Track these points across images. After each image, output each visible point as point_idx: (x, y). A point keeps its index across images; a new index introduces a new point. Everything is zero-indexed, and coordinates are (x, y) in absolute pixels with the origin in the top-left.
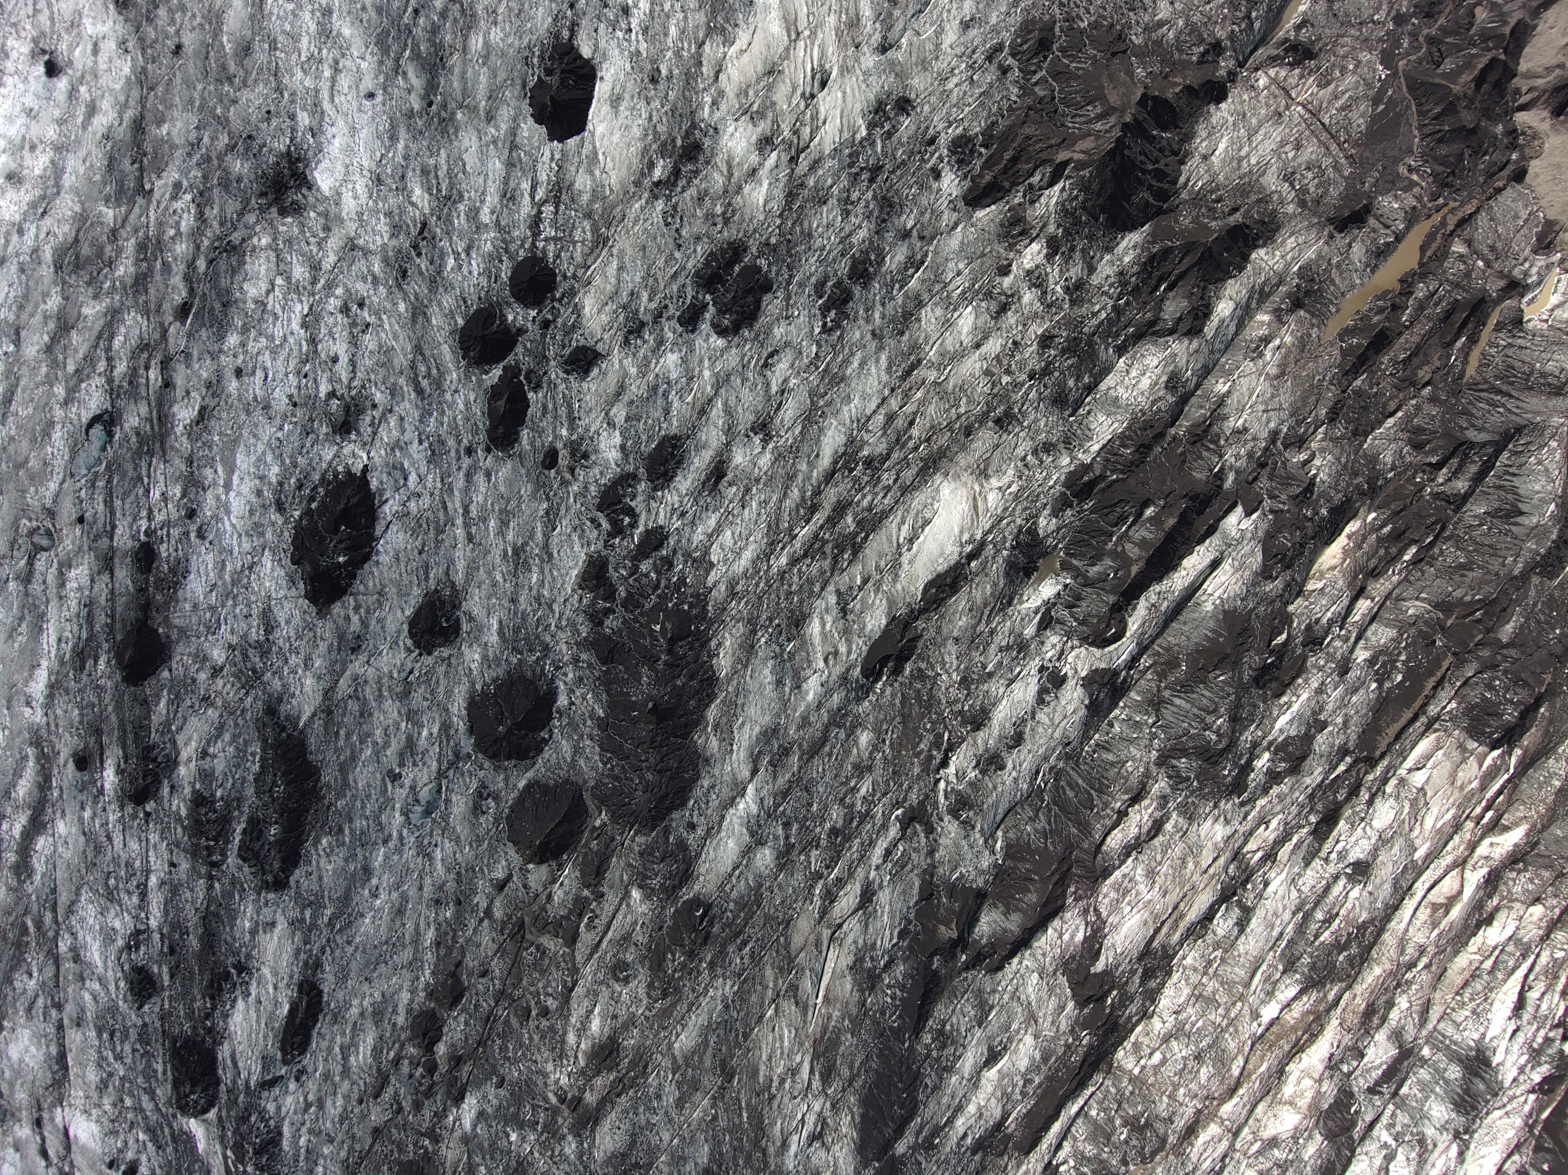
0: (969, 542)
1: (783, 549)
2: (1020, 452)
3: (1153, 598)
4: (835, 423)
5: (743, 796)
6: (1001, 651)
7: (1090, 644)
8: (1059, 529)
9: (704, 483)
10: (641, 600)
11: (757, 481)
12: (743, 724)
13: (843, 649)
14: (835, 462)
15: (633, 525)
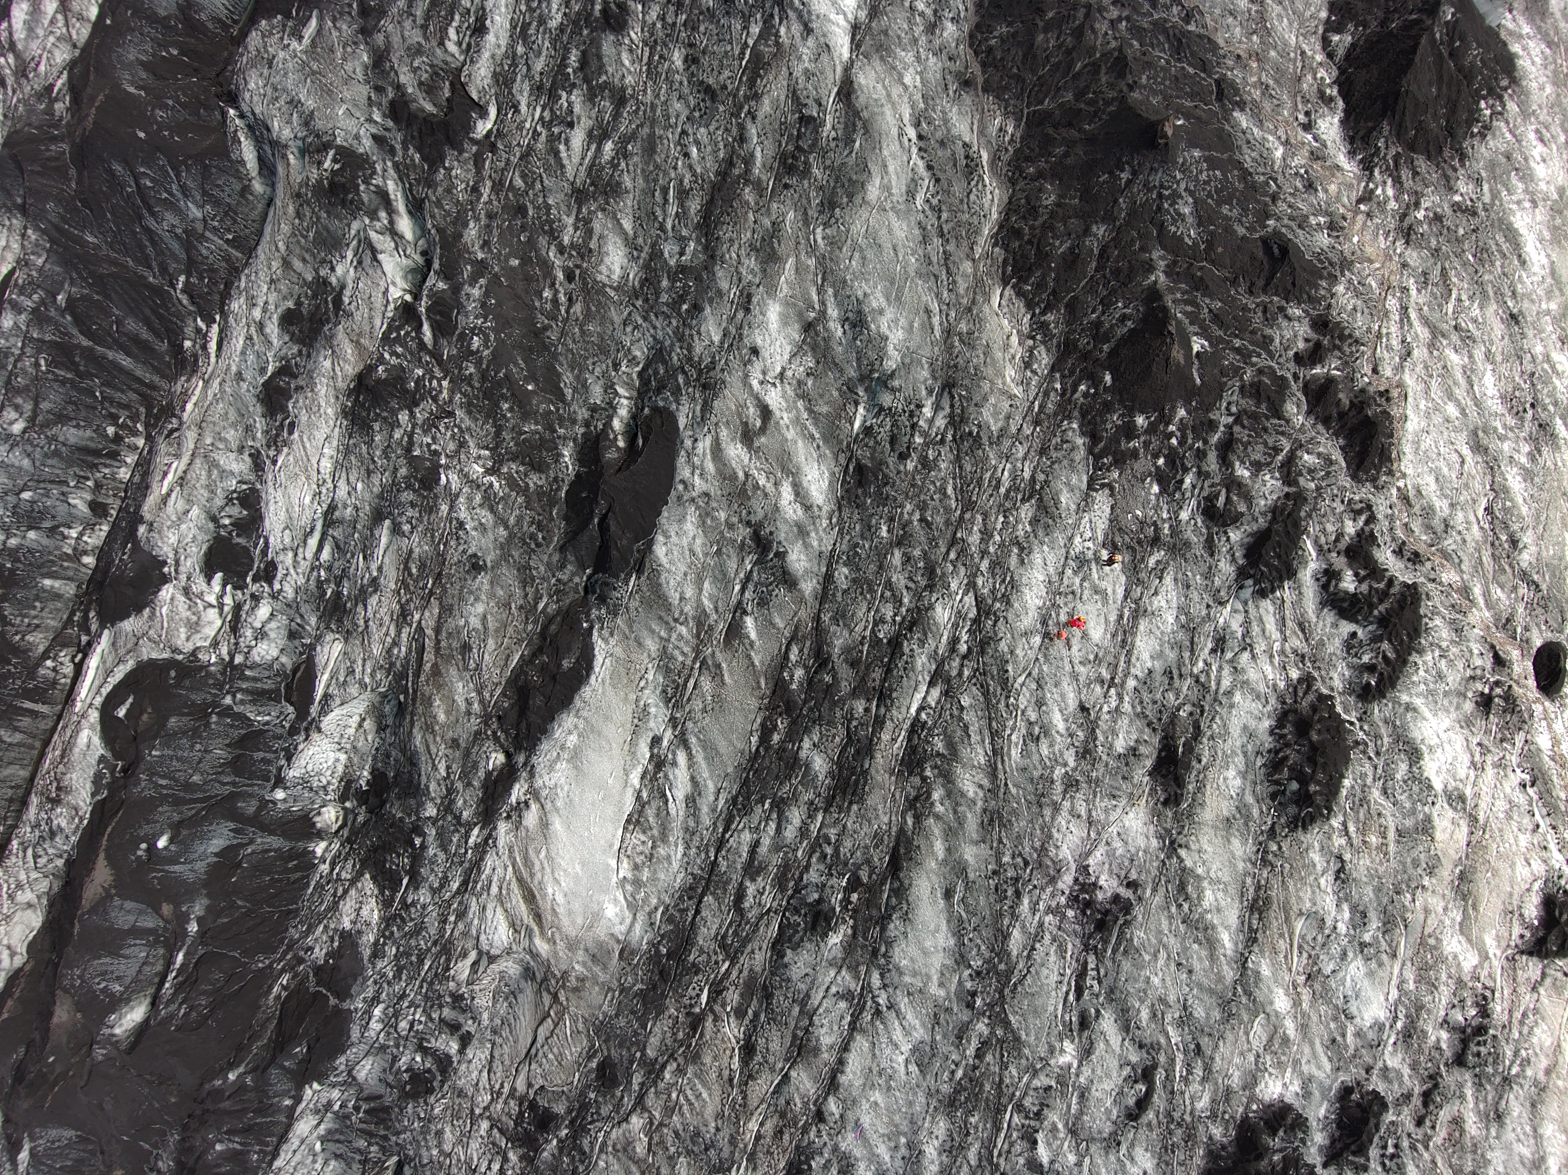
0: (521, 807)
1: (954, 641)
2: (478, 1054)
3: (62, 818)
4: (934, 989)
5: (855, 28)
6: (374, 581)
7: (171, 663)
8: (334, 907)
9: (1198, 733)
10: (1248, 404)
11: (1071, 784)
12: (911, 194)
13: (736, 452)
14: (901, 892)
15: (1329, 577)
